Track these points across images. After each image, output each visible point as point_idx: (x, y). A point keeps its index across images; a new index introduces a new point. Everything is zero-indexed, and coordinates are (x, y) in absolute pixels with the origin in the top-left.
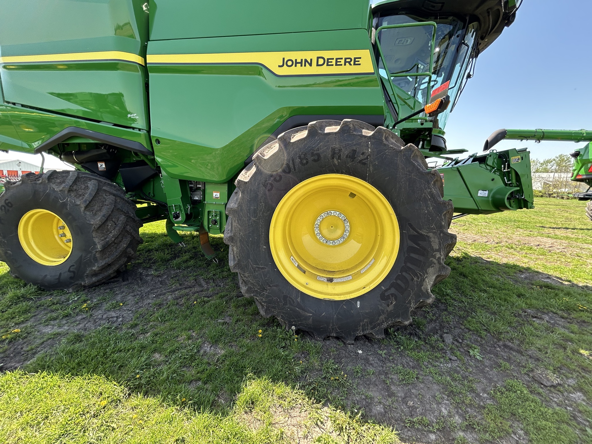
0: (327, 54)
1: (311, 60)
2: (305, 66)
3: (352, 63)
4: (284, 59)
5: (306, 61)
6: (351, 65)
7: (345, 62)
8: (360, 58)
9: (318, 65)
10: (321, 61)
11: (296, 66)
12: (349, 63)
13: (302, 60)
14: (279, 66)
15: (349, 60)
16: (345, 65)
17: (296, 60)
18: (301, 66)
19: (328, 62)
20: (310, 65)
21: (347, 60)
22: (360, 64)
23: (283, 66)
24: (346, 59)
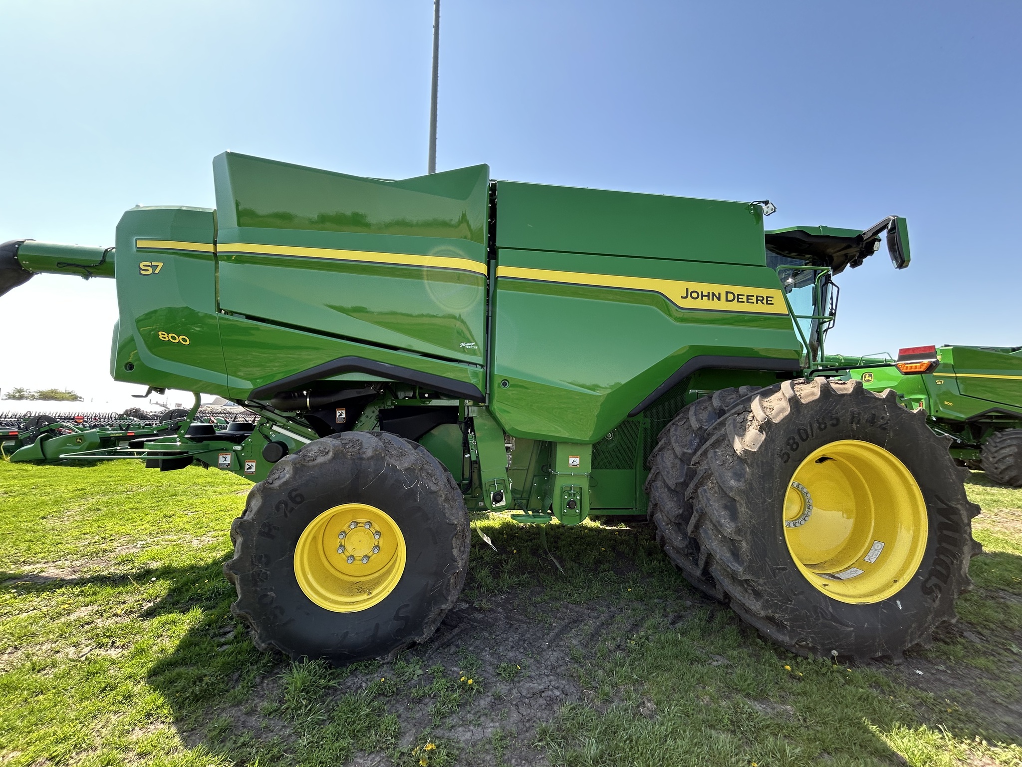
0: (737, 290)
1: (719, 294)
2: (713, 299)
3: (765, 301)
4: (687, 290)
5: (713, 294)
6: (763, 303)
7: (757, 300)
8: (773, 297)
9: (727, 300)
10: (730, 297)
11: (702, 299)
12: (761, 301)
13: (709, 293)
14: (682, 297)
15: (761, 299)
16: (757, 303)
17: (702, 292)
18: (709, 299)
19: (738, 298)
20: (719, 299)
21: (759, 298)
22: (773, 304)
23: (687, 297)
24: (757, 297)
